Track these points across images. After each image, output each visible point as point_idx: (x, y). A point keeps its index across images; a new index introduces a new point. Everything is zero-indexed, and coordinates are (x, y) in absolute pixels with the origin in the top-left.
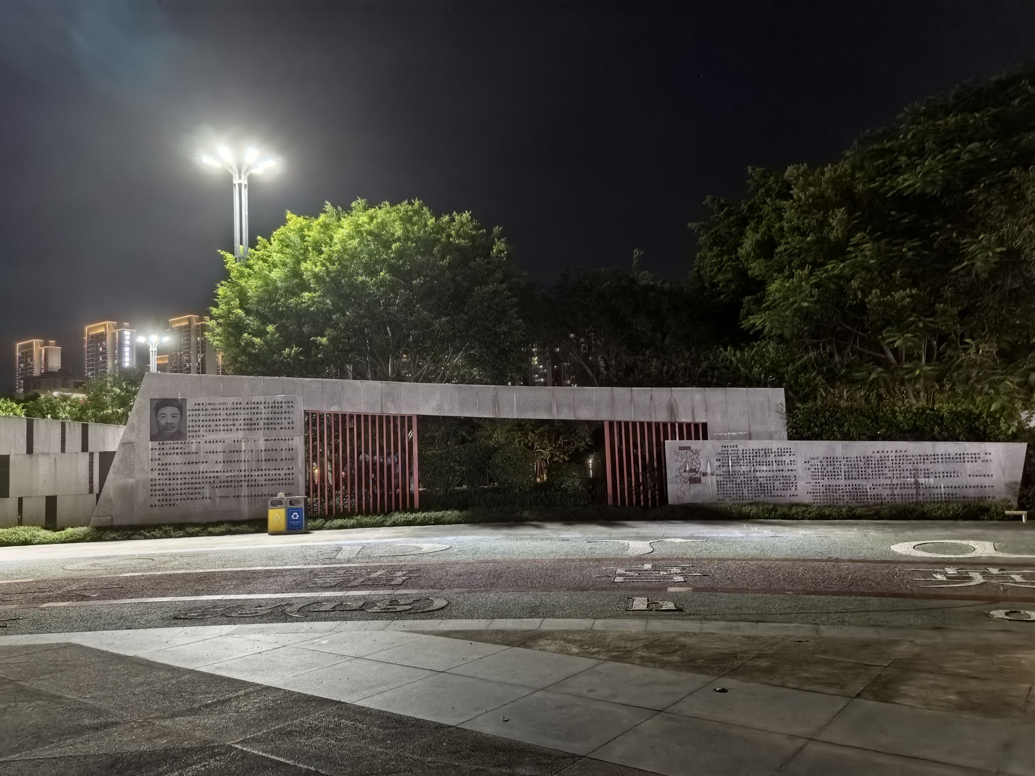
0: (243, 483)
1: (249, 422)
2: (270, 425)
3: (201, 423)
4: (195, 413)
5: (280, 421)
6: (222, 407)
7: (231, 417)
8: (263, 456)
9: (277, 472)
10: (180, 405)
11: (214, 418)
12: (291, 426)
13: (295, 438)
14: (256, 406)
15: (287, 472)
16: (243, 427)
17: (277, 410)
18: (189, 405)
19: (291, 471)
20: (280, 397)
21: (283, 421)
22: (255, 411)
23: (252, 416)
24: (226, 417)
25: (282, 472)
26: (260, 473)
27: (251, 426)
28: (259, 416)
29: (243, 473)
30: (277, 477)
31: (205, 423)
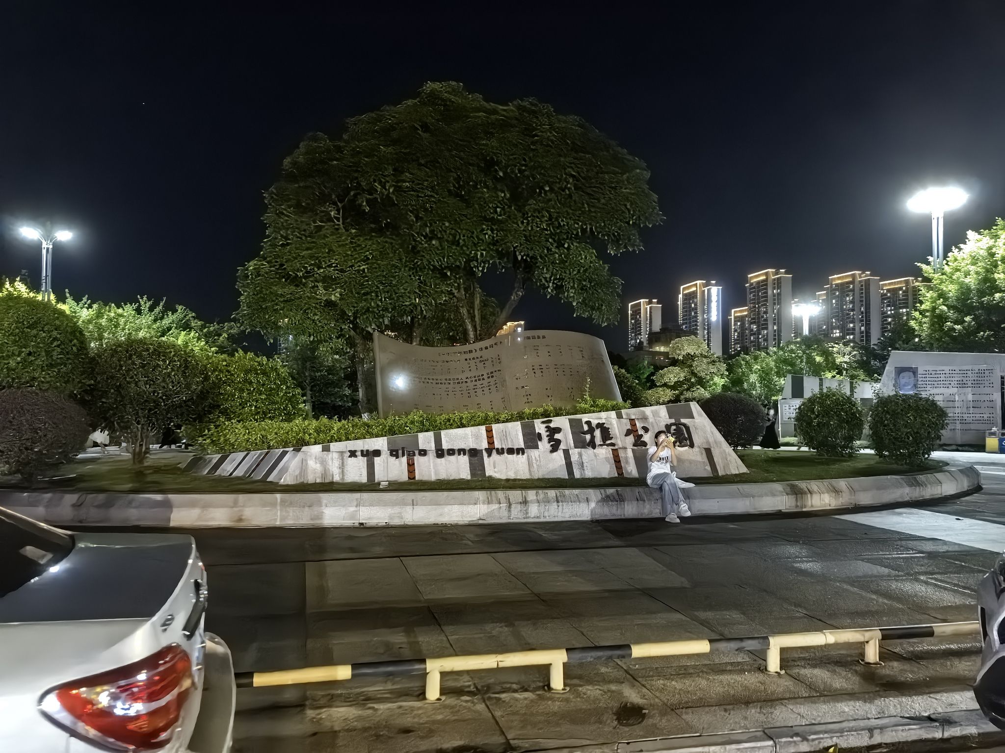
0: (957, 422)
1: (961, 382)
2: (977, 384)
3: (928, 383)
4: (923, 376)
5: (983, 382)
6: (941, 372)
7: (949, 379)
8: (971, 404)
9: (982, 415)
10: (914, 371)
11: (937, 379)
12: (991, 385)
13: (994, 394)
14: (965, 372)
15: (989, 415)
16: (956, 386)
17: (981, 375)
18: (920, 371)
19: (991, 415)
20: (984, 367)
21: (986, 382)
22: (965, 375)
23: (963, 378)
24: (944, 379)
25: (985, 416)
26: (969, 415)
27: (962, 385)
28: (968, 379)
29: (957, 415)
30: (982, 419)
31: (930, 383)
